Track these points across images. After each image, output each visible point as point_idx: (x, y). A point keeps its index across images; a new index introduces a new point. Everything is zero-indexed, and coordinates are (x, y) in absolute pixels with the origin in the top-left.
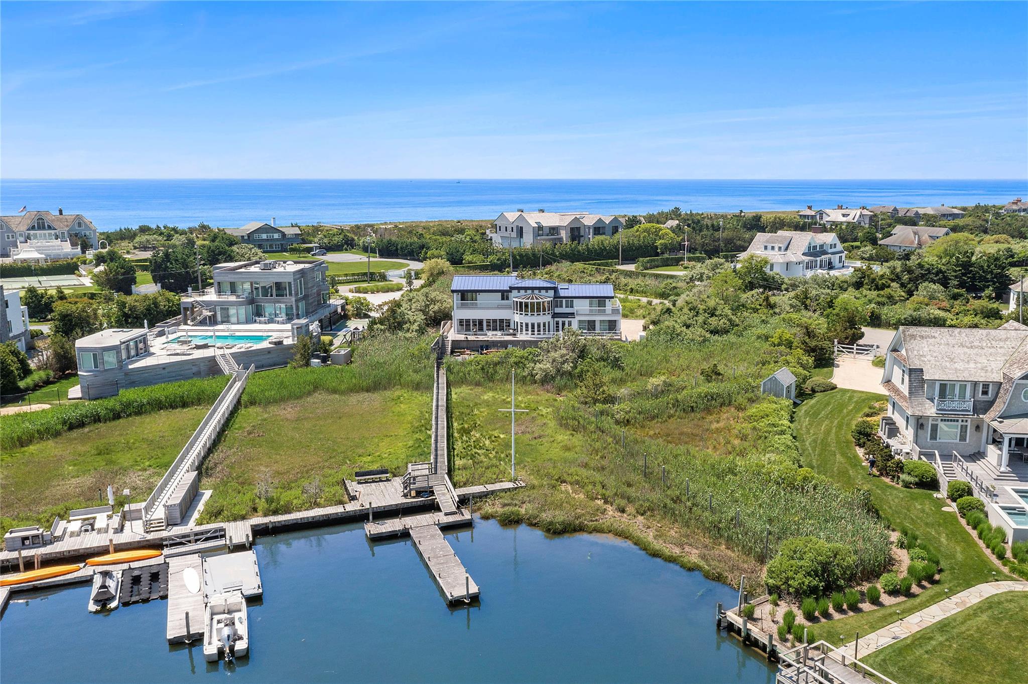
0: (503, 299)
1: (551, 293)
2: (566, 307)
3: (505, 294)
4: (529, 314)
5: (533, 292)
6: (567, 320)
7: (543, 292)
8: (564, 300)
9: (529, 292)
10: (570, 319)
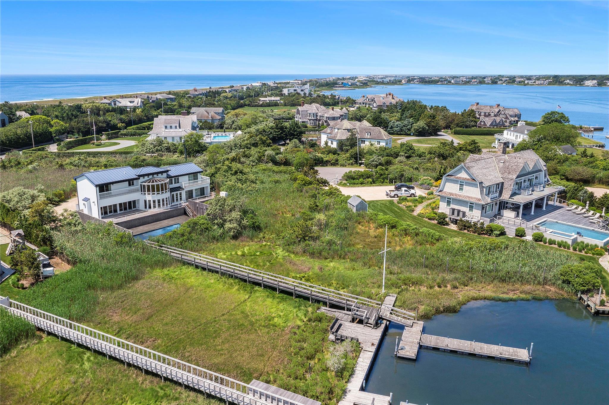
0: (130, 185)
1: (165, 175)
2: (175, 183)
3: (131, 182)
4: (156, 193)
5: (153, 176)
6: (178, 192)
7: (160, 175)
8: (173, 179)
9: (151, 177)
10: (180, 192)
